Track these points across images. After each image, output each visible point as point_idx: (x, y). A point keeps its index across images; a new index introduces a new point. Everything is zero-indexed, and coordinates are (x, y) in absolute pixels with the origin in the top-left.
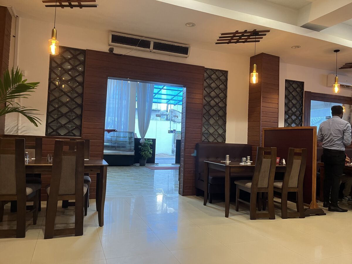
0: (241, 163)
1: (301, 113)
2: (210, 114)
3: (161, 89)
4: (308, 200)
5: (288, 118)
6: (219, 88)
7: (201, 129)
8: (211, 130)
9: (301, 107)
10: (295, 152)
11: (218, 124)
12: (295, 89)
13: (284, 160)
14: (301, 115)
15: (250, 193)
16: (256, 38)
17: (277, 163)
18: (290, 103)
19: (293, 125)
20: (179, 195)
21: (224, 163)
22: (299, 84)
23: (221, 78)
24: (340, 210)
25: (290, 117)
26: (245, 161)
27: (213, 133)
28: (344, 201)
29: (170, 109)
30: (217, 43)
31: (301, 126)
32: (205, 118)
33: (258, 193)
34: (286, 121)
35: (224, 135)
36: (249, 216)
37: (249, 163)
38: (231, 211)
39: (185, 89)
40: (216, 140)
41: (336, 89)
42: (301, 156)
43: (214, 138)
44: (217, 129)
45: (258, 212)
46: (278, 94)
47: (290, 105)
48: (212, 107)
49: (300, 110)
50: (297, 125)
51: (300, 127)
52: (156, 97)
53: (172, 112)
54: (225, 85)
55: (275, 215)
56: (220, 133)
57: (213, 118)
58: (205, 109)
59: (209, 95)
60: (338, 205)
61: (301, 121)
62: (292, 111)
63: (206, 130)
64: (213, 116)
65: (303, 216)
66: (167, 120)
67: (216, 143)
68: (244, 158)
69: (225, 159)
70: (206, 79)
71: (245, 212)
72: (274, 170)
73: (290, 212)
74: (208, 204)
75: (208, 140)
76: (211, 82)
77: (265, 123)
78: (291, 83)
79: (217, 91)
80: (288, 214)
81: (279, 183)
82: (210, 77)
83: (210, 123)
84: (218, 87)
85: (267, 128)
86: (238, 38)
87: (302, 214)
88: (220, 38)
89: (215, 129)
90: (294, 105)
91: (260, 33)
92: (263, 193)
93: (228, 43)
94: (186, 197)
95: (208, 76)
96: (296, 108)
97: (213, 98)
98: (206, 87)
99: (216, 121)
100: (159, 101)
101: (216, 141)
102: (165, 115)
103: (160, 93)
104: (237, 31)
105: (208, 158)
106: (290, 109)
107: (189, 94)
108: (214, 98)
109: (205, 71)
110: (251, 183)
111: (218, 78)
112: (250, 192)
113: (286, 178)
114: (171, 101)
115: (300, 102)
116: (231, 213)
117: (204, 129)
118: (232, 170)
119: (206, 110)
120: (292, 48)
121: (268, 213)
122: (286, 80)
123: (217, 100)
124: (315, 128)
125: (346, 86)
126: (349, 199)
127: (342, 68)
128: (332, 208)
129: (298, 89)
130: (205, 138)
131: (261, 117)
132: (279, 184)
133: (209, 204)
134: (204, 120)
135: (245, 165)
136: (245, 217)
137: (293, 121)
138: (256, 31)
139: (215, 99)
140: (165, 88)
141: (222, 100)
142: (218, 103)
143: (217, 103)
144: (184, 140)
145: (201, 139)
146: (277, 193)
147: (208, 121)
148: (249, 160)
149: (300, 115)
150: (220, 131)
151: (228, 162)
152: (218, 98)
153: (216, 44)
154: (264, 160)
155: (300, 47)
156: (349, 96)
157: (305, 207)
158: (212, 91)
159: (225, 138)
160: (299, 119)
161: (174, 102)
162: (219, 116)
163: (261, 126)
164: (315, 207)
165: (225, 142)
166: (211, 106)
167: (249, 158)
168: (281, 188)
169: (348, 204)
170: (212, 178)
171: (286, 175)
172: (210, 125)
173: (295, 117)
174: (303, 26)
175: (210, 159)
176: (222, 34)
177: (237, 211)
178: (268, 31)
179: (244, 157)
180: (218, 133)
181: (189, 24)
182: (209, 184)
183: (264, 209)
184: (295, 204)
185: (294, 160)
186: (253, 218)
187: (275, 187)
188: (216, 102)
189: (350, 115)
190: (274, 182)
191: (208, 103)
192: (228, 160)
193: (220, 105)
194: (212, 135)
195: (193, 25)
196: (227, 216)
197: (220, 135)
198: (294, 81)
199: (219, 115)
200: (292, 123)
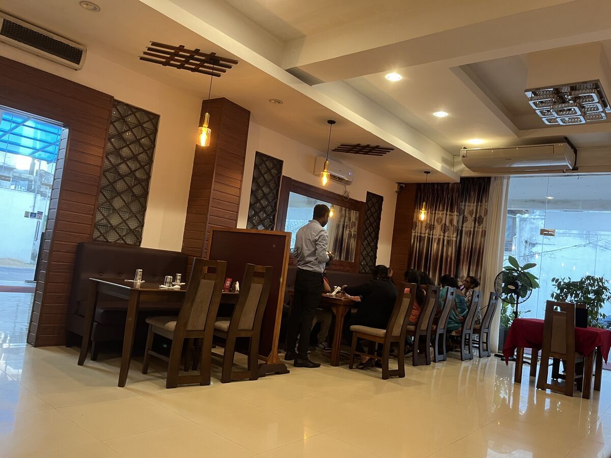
0: (162, 286)
1: (274, 210)
2: (115, 189)
3: (18, 124)
4: (265, 350)
5: (254, 215)
6: (140, 144)
7: (94, 215)
8: (115, 221)
9: (275, 200)
10: (255, 270)
11: (130, 210)
12: (269, 170)
13: (237, 283)
14: (274, 213)
15: (172, 340)
16: (213, 69)
17: (227, 288)
18: (260, 191)
19: (261, 228)
20: (27, 345)
21: (131, 285)
22: (276, 163)
23: (145, 125)
24: (311, 364)
25: (256, 214)
26: (170, 283)
27: (118, 225)
28: (318, 351)
29: (38, 169)
30: (142, 58)
31: (272, 229)
32: (104, 195)
33: (186, 341)
34: (250, 219)
35: (139, 231)
36: (164, 382)
37: (177, 287)
38: (131, 373)
39: (67, 131)
40: (123, 239)
41: (325, 181)
42: (263, 277)
43: (120, 235)
44: (127, 219)
45: (182, 374)
46: (242, 173)
47: (260, 193)
48: (122, 177)
49: (273, 205)
50: (266, 228)
51: (269, 232)
52: (5, 138)
53: (41, 176)
54: (150, 140)
55: (211, 378)
56: (132, 228)
57: (121, 197)
58: (106, 177)
59: (117, 152)
60: (309, 356)
61: (273, 222)
62: (261, 204)
63: (102, 219)
64: (121, 193)
65: (254, 378)
66: (29, 190)
67: (120, 246)
68: (170, 277)
69: (133, 277)
70: (115, 122)
71: (160, 375)
72: (218, 300)
73: (237, 370)
74: (89, 363)
75: (105, 238)
76: (125, 128)
77: (215, 219)
78: (265, 159)
79: (135, 148)
80: (232, 374)
81: (224, 322)
82: (122, 118)
83: (113, 207)
84: (137, 141)
85: (218, 227)
86: (184, 59)
87: (254, 373)
88: (149, 49)
89: (122, 218)
90: (265, 196)
91: (221, 62)
92: (196, 339)
93: (164, 64)
94: (40, 350)
95: (119, 116)
96: (267, 200)
97: (124, 160)
98: (113, 137)
99: (127, 205)
100: (11, 147)
101: (122, 242)
102: (24, 180)
103: (15, 131)
104: (181, 46)
105: (100, 272)
106: (258, 201)
107: (73, 143)
108: (128, 160)
109: (114, 105)
110: (176, 322)
111: (140, 124)
112: (171, 337)
113: (236, 314)
114: (40, 153)
115: (275, 192)
116: (131, 378)
117: (99, 217)
118: (142, 298)
119: (108, 180)
120: (270, 101)
121: (199, 374)
122: (257, 153)
123: (133, 165)
124: (290, 234)
125: (338, 178)
126: (325, 347)
127: (335, 150)
128: (300, 361)
129: (274, 171)
130: (99, 234)
131: (210, 208)
132: (224, 325)
133: (91, 361)
134: (102, 199)
135: (169, 289)
136: (156, 384)
137: (261, 222)
138: (216, 56)
139: (128, 162)
140: (29, 123)
141: (142, 167)
142: (135, 171)
143: (131, 171)
144: (52, 233)
145: (91, 234)
146: (219, 339)
147: (109, 201)
148: (178, 281)
149: (272, 212)
150: (133, 224)
151: (138, 282)
152: (136, 162)
153: (140, 59)
154: (203, 281)
155: (282, 103)
156: (340, 194)
157: (260, 362)
158: (125, 147)
159: (141, 238)
160: (270, 219)
161: (48, 157)
162: (134, 195)
163: (208, 222)
164: (275, 361)
165: (140, 245)
166: (119, 174)
167: (179, 277)
168: (226, 330)
169: (322, 354)
170: (103, 311)
171: (237, 308)
172: (114, 209)
173: (265, 215)
174: (288, 71)
175: (104, 276)
176: (154, 44)
177: (144, 374)
178: (235, 62)
179: (169, 275)
180: (128, 226)
181: (87, 4)
182: (95, 324)
183: (194, 369)
184: (246, 357)
185: (252, 285)
186: (171, 385)
187: (217, 330)
188: (130, 169)
189: (339, 222)
190: (217, 320)
191: (115, 168)
192: (139, 279)
193: (138, 174)
194: (114, 229)
195: (95, 9)
196: (122, 384)
197: (131, 231)
198: (269, 157)
199: (133, 192)
200: (259, 224)
